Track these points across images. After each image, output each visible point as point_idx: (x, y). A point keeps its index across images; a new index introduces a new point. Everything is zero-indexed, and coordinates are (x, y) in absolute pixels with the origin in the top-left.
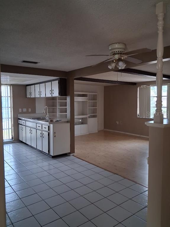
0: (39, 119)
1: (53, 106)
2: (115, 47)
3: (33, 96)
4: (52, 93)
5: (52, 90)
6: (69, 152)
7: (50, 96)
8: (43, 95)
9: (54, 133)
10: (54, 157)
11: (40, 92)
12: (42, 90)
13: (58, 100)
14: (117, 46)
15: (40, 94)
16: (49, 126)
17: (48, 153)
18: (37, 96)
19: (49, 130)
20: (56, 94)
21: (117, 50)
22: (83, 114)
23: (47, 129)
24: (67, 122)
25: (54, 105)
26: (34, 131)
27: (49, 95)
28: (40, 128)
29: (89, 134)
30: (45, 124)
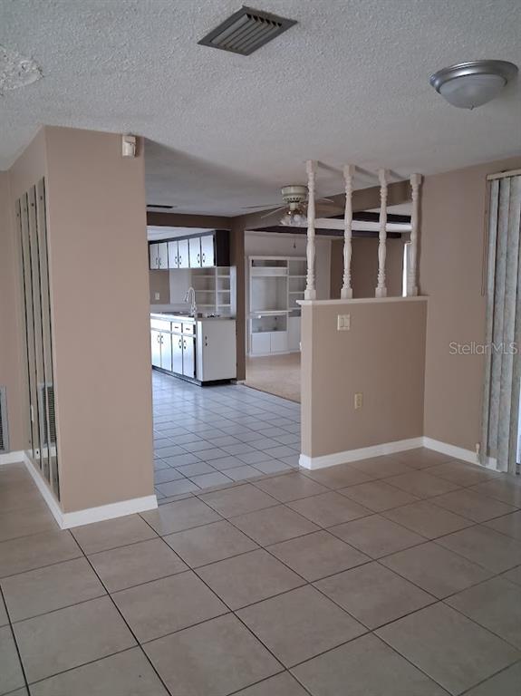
0: (176, 313)
1: (208, 288)
2: (288, 192)
3: (164, 266)
4: (201, 261)
5: (201, 255)
6: (235, 376)
7: (198, 266)
8: (184, 265)
9: (205, 338)
10: (205, 384)
11: (178, 258)
12: (183, 253)
13: (219, 274)
14: (292, 190)
15: (179, 262)
16: (194, 326)
17: (193, 377)
18: (173, 265)
19: (195, 333)
20: (209, 261)
21: (292, 197)
22: (276, 308)
23: (191, 332)
24: (231, 318)
25: (209, 286)
26: (167, 337)
27: (195, 265)
28: (180, 330)
29: (291, 354)
30: (188, 322)
